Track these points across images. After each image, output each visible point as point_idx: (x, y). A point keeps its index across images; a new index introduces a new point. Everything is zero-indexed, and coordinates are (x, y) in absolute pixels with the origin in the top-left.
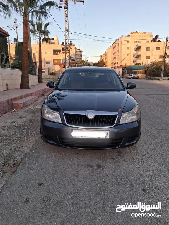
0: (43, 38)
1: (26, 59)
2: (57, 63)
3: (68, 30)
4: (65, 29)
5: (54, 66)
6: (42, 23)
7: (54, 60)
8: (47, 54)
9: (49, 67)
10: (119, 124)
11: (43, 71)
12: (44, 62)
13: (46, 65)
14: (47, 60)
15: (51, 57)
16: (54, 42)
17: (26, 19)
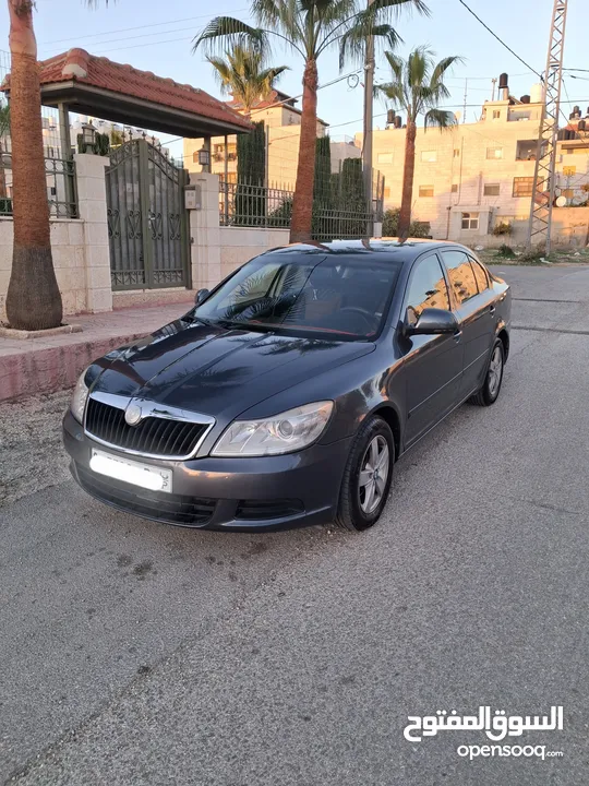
0: (429, 109)
1: (303, 196)
2: (526, 192)
3: (555, 66)
5: (513, 202)
7: (516, 181)
8: (494, 158)
9: (496, 206)
10: (209, 456)
11: (470, 219)
12: (480, 186)
13: (484, 198)
14: (490, 179)
15: (508, 169)
16: (529, 112)
17: (314, 66)
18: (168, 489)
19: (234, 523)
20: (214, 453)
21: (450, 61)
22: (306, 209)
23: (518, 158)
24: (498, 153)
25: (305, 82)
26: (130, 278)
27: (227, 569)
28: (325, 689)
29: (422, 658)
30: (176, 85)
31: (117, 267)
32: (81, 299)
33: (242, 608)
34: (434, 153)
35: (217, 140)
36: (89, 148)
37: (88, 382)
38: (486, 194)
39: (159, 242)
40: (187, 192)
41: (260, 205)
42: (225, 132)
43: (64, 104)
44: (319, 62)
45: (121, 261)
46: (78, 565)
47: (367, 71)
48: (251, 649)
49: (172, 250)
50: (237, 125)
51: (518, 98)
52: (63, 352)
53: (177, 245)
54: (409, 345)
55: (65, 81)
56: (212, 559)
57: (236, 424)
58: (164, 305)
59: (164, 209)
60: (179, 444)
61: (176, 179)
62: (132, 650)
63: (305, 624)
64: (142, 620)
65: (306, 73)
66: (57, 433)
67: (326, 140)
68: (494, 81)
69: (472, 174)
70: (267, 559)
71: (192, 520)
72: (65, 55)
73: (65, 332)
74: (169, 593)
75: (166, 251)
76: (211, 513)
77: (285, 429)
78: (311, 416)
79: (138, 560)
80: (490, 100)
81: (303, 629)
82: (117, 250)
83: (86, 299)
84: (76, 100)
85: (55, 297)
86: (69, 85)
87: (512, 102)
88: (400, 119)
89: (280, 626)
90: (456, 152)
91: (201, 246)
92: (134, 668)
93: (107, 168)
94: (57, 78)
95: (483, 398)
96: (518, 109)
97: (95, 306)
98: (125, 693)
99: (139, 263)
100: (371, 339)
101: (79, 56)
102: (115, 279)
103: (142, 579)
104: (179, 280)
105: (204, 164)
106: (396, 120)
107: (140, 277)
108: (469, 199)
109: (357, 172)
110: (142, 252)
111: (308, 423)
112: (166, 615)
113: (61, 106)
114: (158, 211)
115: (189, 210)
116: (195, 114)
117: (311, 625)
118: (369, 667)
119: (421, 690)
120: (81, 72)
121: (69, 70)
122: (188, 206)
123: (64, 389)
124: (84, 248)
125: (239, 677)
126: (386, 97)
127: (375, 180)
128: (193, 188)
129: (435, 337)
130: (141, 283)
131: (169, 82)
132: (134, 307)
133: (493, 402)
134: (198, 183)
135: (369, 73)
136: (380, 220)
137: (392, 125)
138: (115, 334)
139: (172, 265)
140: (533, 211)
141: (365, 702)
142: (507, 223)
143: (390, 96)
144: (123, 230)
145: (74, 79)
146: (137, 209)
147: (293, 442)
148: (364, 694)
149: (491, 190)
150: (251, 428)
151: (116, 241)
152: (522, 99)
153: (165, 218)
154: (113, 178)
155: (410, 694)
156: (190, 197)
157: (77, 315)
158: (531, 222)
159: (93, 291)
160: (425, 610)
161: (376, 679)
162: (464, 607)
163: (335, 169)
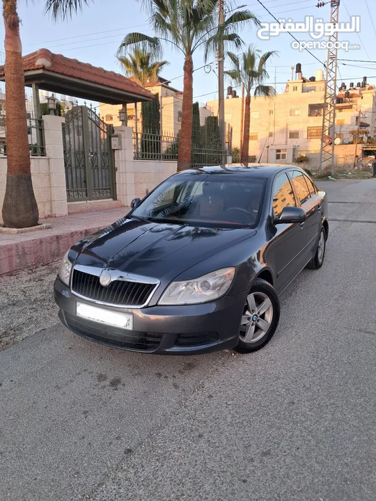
0: (258, 85)
1: (185, 140)
2: (317, 136)
3: (333, 58)
4: (329, 55)
5: (308, 142)
6: (256, 53)
7: (309, 129)
8: (295, 115)
9: (297, 145)
10: (156, 305)
11: (281, 153)
12: (287, 133)
13: (289, 140)
14: (293, 128)
15: (303, 122)
16: (315, 87)
17: (191, 59)
18: (130, 328)
19: (175, 349)
20: (160, 303)
21: (268, 55)
22: (187, 148)
23: (310, 115)
24: (297, 112)
25: (185, 69)
26: (78, 194)
27: (171, 381)
28: (252, 460)
29: (313, 436)
30: (105, 72)
31: (70, 187)
32: (48, 207)
33: (186, 407)
34: (258, 113)
35: (130, 106)
36: (52, 111)
37: (70, 259)
38: (290, 137)
39: (96, 170)
40: (112, 139)
41: (157, 147)
42: (135, 100)
43: (36, 84)
44: (193, 56)
45: (72, 183)
46: (72, 381)
47: (220, 62)
48: (197, 434)
49: (104, 175)
50: (143, 96)
51: (308, 78)
52: (41, 242)
53: (107, 172)
54: (275, 230)
55: (38, 69)
56: (160, 375)
57: (174, 283)
58: (100, 210)
59: (99, 150)
60: (136, 298)
61: (106, 130)
62: (118, 438)
63: (230, 416)
64: (121, 417)
65: (186, 63)
66: (42, 294)
67: (197, 104)
68: (293, 68)
69: (281, 126)
70: (195, 374)
71: (146, 348)
72: (36, 53)
73: (40, 229)
74: (136, 398)
75: (100, 176)
76: (158, 343)
77: (205, 286)
78: (221, 277)
79: (111, 378)
80: (291, 80)
81: (229, 419)
82: (70, 176)
83: (51, 207)
84: (43, 81)
85: (34, 206)
86: (40, 71)
87: (304, 81)
88: (235, 92)
89: (214, 417)
90: (271, 112)
91: (122, 172)
92: (122, 450)
93: (63, 124)
94: (32, 68)
95: (315, 265)
96: (308, 85)
97: (57, 212)
98: (118, 468)
99: (83, 184)
100: (253, 227)
101: (45, 53)
102: (68, 195)
103: (116, 389)
104: (109, 194)
105: (122, 121)
106: (233, 93)
107: (84, 193)
108: (280, 141)
109: (215, 124)
110: (85, 177)
111: (220, 282)
112: (137, 413)
113: (34, 85)
114: (95, 150)
115: (114, 150)
116: (118, 89)
117: (233, 416)
118: (279, 444)
119: (316, 459)
120: (48, 64)
121: (39, 62)
122: (113, 148)
123: (43, 266)
124: (49, 175)
125: (193, 454)
126: (230, 78)
127: (227, 130)
128: (117, 136)
129: (290, 225)
130: (85, 197)
131: (101, 70)
132: (82, 212)
133: (320, 267)
134: (120, 133)
135: (221, 64)
136: (230, 154)
137: (230, 96)
138: (73, 229)
139: (104, 184)
140: (322, 148)
141: (281, 468)
142: (304, 156)
143: (234, 77)
144: (73, 163)
145: (43, 68)
146: (81, 150)
147: (211, 295)
148: (279, 462)
149: (294, 135)
150: (182, 286)
151: (69, 170)
152: (310, 79)
153: (99, 155)
154: (66, 130)
155: (310, 462)
156: (114, 142)
157: (46, 218)
158: (321, 154)
159: (56, 202)
160: (307, 403)
161: (285, 452)
162: (332, 401)
163: (202, 123)
